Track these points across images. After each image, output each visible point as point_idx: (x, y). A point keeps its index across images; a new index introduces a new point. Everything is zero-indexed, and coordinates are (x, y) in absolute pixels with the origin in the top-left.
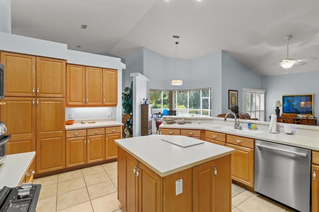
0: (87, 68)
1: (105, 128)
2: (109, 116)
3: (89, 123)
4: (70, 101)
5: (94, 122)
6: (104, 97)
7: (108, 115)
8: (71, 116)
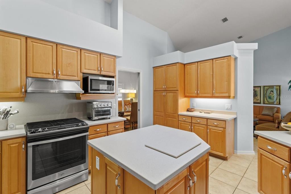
0: (199, 63)
1: (207, 119)
2: (227, 109)
3: (204, 113)
4: (187, 93)
5: (209, 113)
6: (214, 88)
7: (227, 107)
8: (194, 105)
